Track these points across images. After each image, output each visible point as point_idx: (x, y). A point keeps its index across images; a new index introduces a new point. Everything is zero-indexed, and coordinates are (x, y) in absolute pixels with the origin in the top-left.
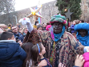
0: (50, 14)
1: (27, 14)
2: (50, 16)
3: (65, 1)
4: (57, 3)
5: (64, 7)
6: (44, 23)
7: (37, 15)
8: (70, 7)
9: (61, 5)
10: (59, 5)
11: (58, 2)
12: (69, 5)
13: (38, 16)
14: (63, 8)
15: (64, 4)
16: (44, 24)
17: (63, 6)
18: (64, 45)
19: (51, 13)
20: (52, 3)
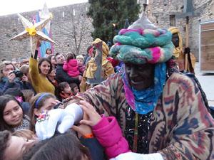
0: (75, 33)
1: (14, 30)
2: (75, 37)
3: (106, 7)
4: (90, 8)
5: (105, 20)
6: (57, 54)
7: (38, 35)
8: (119, 20)
9: (99, 15)
10: (95, 14)
11: (91, 6)
12: (117, 16)
13: (41, 38)
14: (102, 21)
15: (105, 12)
16: (58, 56)
17: (104, 17)
18: (164, 122)
19: (79, 32)
20: (79, 7)
